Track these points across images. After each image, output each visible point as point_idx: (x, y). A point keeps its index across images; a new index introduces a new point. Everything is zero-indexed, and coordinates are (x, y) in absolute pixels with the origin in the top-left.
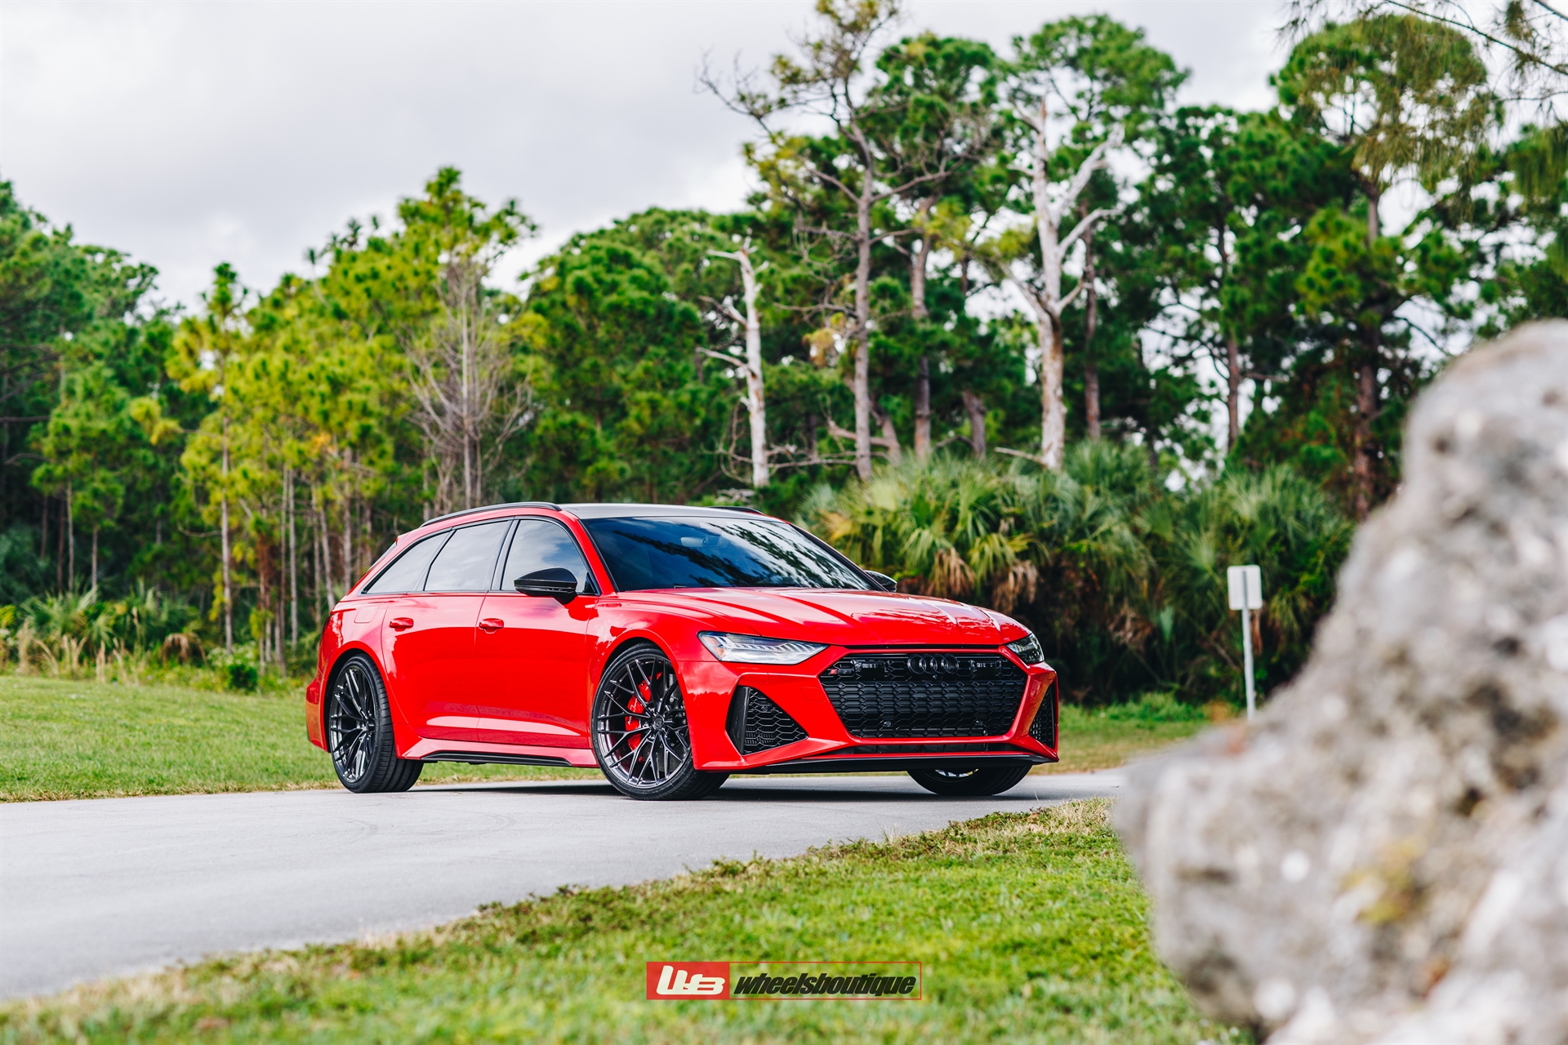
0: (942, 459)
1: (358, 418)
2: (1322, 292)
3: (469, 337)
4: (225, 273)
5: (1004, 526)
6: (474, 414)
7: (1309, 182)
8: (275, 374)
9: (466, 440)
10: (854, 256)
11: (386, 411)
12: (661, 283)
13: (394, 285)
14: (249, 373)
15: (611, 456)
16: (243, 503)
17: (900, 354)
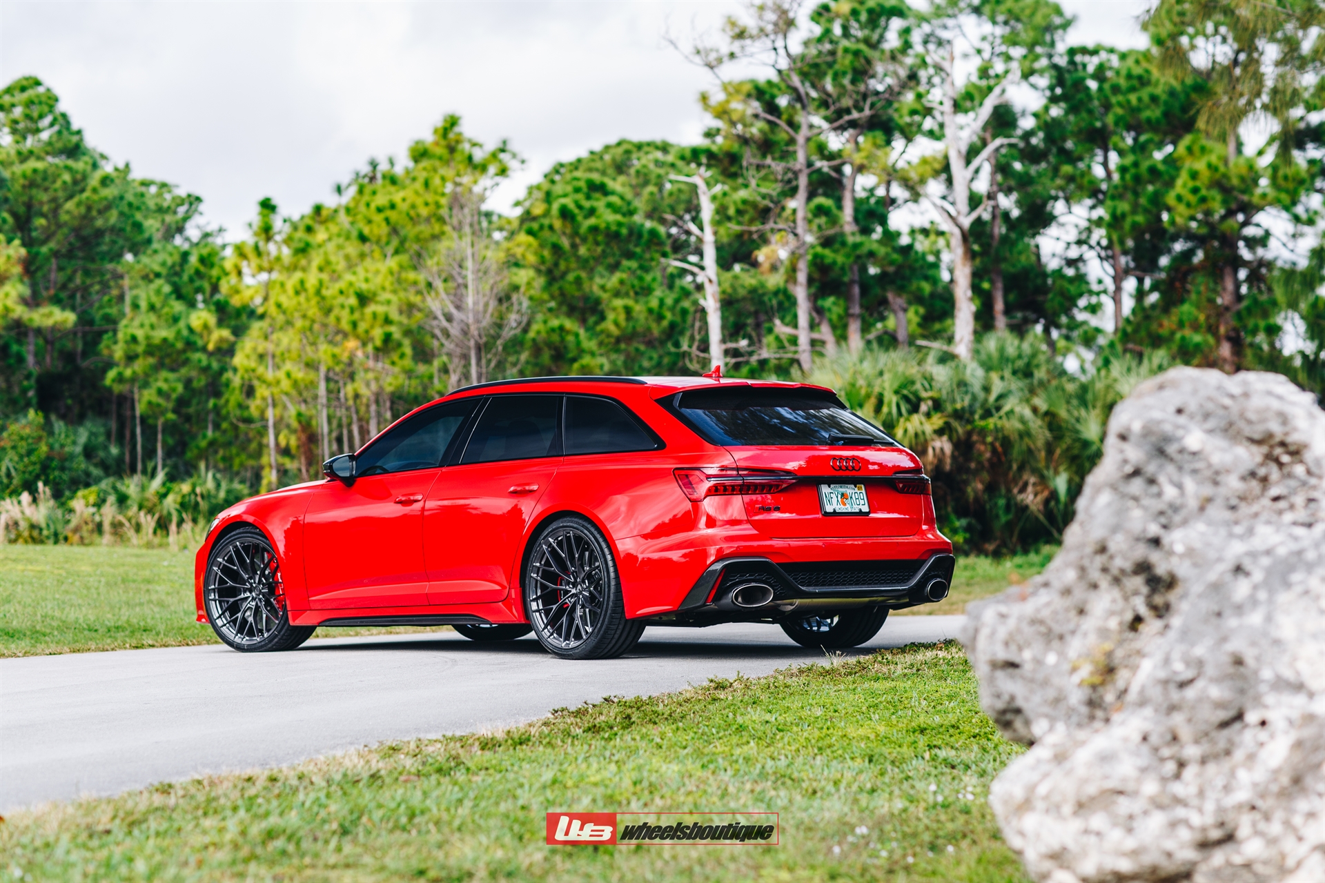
0: (871, 350)
1: (382, 326)
2: (1189, 205)
3: (473, 255)
4: (268, 206)
5: (924, 407)
6: (478, 321)
7: (1177, 111)
8: (311, 291)
9: (472, 343)
10: (794, 183)
11: (404, 320)
12: (632, 207)
13: (408, 214)
14: (291, 291)
15: (593, 354)
16: (285, 398)
17: (834, 263)
